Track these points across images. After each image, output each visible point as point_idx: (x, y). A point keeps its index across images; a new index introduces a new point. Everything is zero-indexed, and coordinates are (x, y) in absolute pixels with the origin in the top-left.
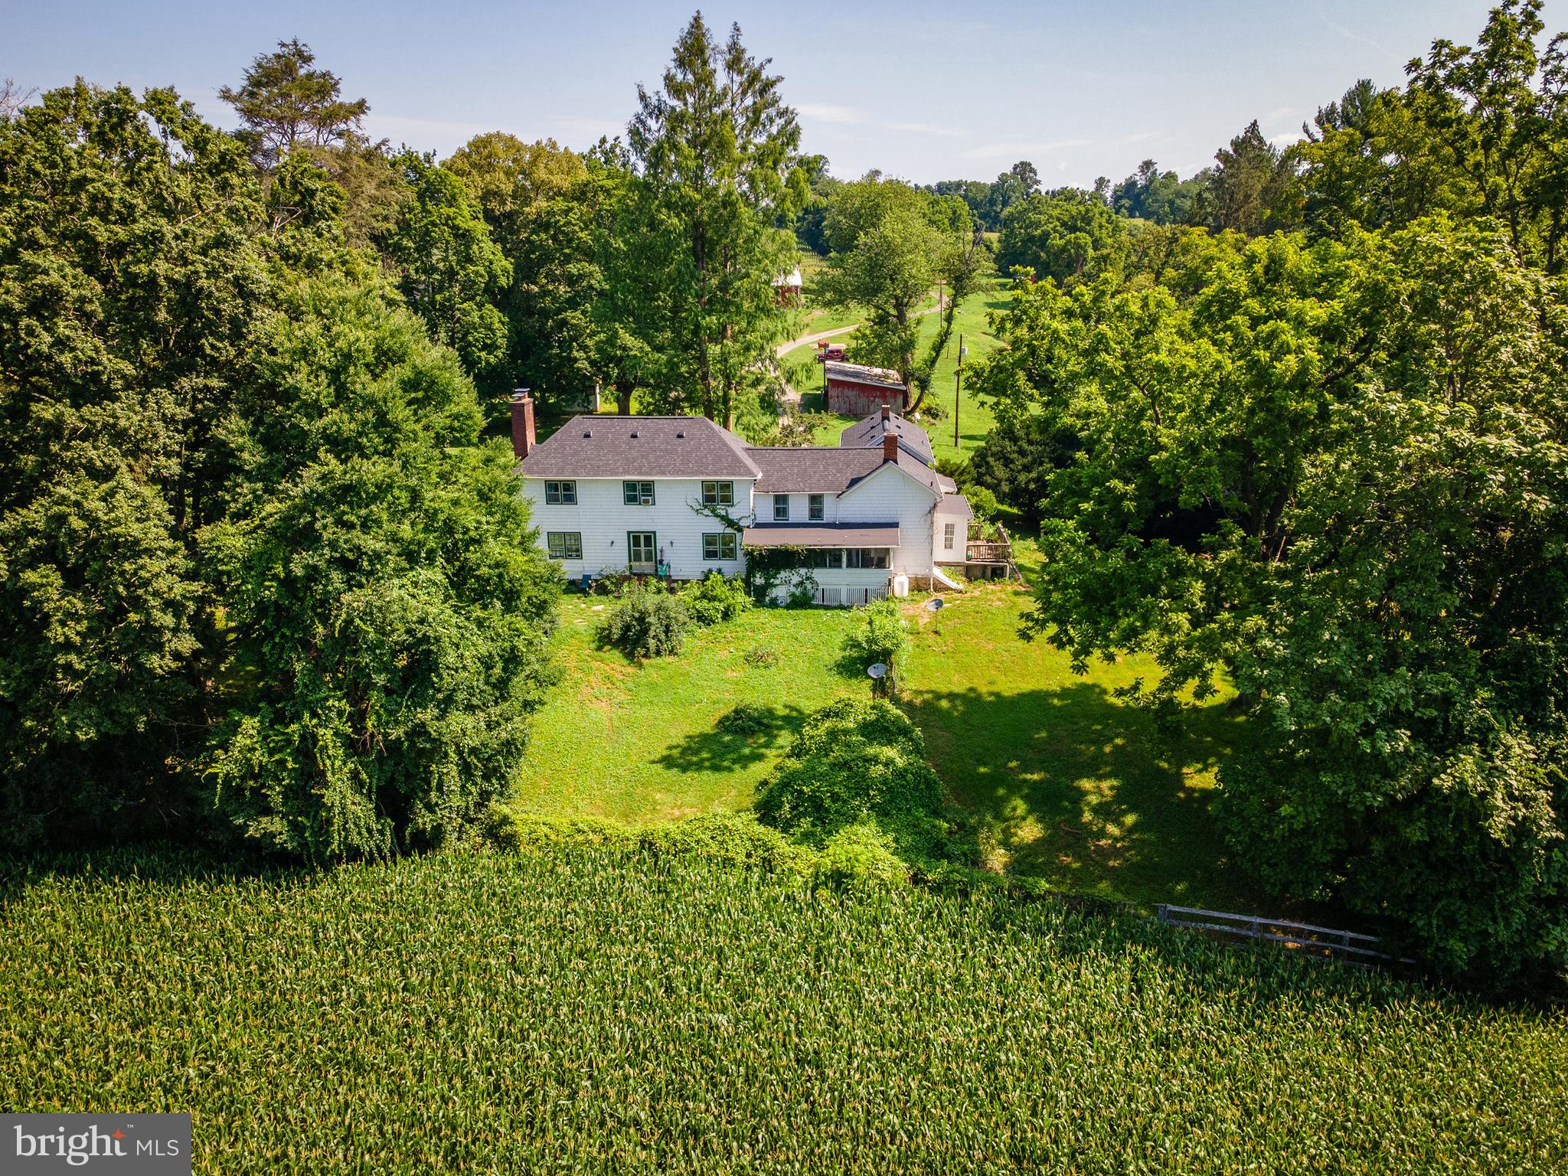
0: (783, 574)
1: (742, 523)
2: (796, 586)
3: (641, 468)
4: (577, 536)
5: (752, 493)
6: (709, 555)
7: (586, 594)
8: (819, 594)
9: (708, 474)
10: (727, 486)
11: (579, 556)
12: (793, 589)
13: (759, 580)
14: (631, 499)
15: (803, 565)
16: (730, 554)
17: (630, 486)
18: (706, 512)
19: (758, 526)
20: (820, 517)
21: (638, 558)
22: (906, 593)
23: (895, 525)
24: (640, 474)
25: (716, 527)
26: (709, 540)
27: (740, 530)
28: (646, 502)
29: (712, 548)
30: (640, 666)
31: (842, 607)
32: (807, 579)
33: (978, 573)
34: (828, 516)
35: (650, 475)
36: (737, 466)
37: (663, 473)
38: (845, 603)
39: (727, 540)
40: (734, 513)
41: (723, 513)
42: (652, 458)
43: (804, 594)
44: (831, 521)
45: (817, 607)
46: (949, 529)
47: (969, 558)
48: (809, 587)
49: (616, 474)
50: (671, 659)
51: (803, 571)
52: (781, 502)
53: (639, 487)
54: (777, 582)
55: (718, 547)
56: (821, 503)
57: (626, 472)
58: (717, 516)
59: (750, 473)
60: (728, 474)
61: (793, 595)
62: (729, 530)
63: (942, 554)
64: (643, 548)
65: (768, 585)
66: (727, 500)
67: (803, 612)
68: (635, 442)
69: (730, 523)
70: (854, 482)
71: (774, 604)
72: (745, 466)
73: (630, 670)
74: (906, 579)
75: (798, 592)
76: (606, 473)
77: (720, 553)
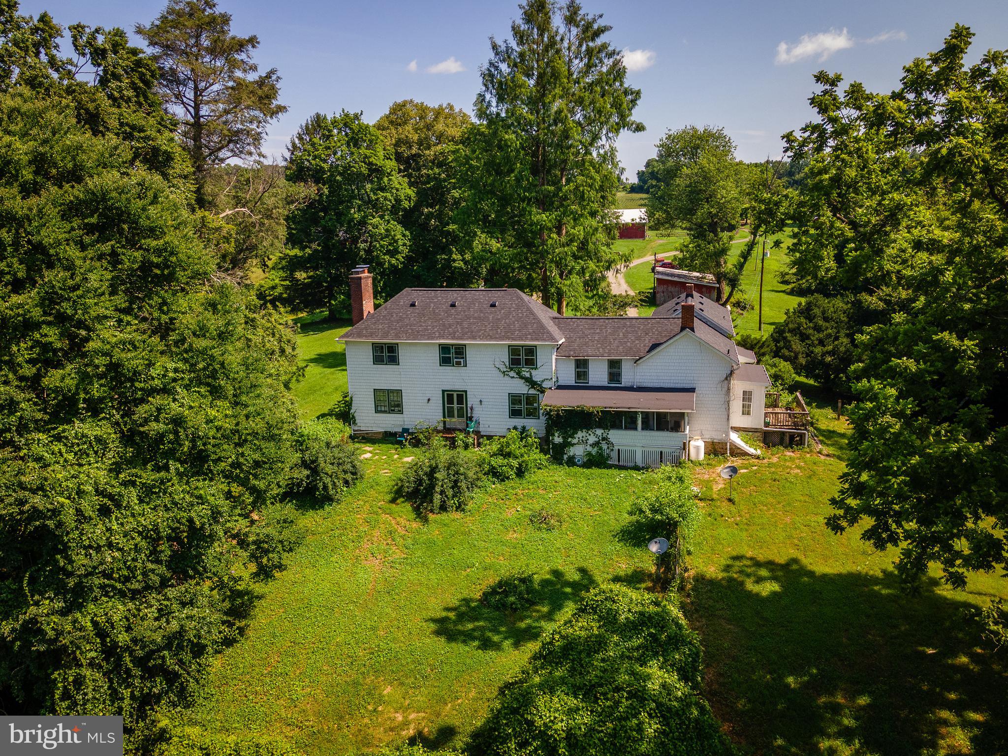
0: (580, 434)
1: (544, 385)
2: (593, 445)
3: (455, 333)
4: (399, 392)
5: (554, 357)
6: (515, 413)
7: (400, 443)
8: (614, 455)
9: (513, 339)
10: (531, 351)
11: (401, 412)
12: (589, 449)
13: (558, 439)
14: (445, 361)
15: (600, 426)
16: (532, 413)
17: (444, 349)
18: (512, 374)
19: (560, 387)
20: (619, 382)
21: (451, 414)
22: (702, 456)
23: (692, 390)
24: (453, 338)
25: (521, 388)
26: (515, 399)
27: (543, 392)
28: (459, 363)
29: (517, 407)
30: (425, 520)
31: (636, 468)
32: (604, 439)
33: (777, 440)
34: (626, 380)
35: (461, 339)
36: (541, 332)
37: (474, 338)
38: (640, 463)
39: (530, 400)
40: (537, 375)
41: (528, 375)
42: (465, 325)
43: (600, 455)
44: (629, 384)
45: (610, 467)
46: (747, 396)
47: (767, 424)
48: (605, 446)
49: (433, 338)
50: (458, 515)
51: (599, 432)
52: (582, 366)
53: (453, 351)
54: (575, 441)
55: (523, 407)
56: (620, 368)
57: (440, 337)
58: (522, 377)
59: (553, 339)
60: (532, 339)
61: (589, 454)
62: (532, 391)
63: (738, 419)
64: (455, 406)
65: (566, 444)
66: (531, 363)
67: (595, 471)
68: (453, 311)
69: (532, 383)
70: (654, 347)
71: (571, 462)
72: (548, 332)
73: (416, 524)
74: (701, 444)
75: (594, 451)
76: (423, 337)
77: (524, 412)
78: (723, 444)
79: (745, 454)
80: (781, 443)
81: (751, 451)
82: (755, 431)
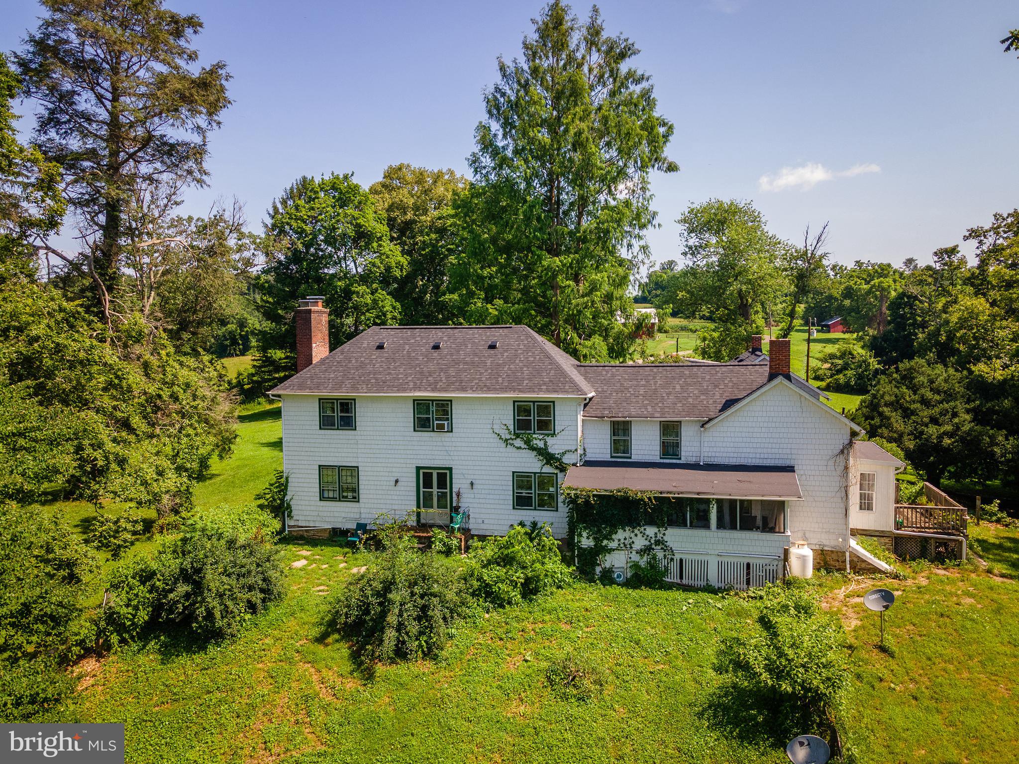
0: (621, 534)
1: (567, 459)
2: (641, 552)
3: (436, 383)
4: (354, 470)
5: (580, 418)
6: (521, 502)
7: (352, 546)
8: (674, 568)
9: (520, 391)
10: (546, 409)
11: (356, 499)
12: (635, 557)
13: (586, 541)
14: (422, 424)
15: (652, 523)
16: (547, 502)
17: (420, 405)
18: (518, 443)
19: (588, 464)
20: (677, 455)
21: (428, 503)
22: (810, 572)
23: (790, 469)
24: (433, 390)
25: (531, 464)
26: (521, 480)
27: (563, 469)
28: (440, 427)
29: (524, 493)
31: (710, 589)
32: (658, 542)
33: (915, 549)
34: (688, 452)
35: (446, 391)
36: (561, 381)
37: (464, 389)
38: (714, 582)
39: (545, 481)
40: (555, 446)
41: (541, 444)
42: (452, 371)
43: (653, 565)
44: (692, 460)
45: (669, 587)
46: (866, 480)
47: (899, 526)
48: (660, 555)
49: (404, 390)
51: (651, 531)
52: (621, 432)
53: (433, 408)
54: (613, 545)
55: (534, 492)
56: (678, 434)
57: (417, 388)
58: (533, 449)
59: (578, 389)
60: (548, 391)
61: (636, 566)
62: (548, 469)
63: (859, 519)
64: (435, 490)
65: (599, 550)
66: (546, 426)
67: (646, 593)
68: (436, 354)
69: (548, 457)
70: (729, 404)
71: (607, 578)
72: (572, 381)
74: (808, 552)
75: (643, 562)
76: (391, 388)
77: (535, 501)
78: (839, 554)
79: (875, 570)
80: (923, 554)
81: (883, 565)
82: (880, 535)
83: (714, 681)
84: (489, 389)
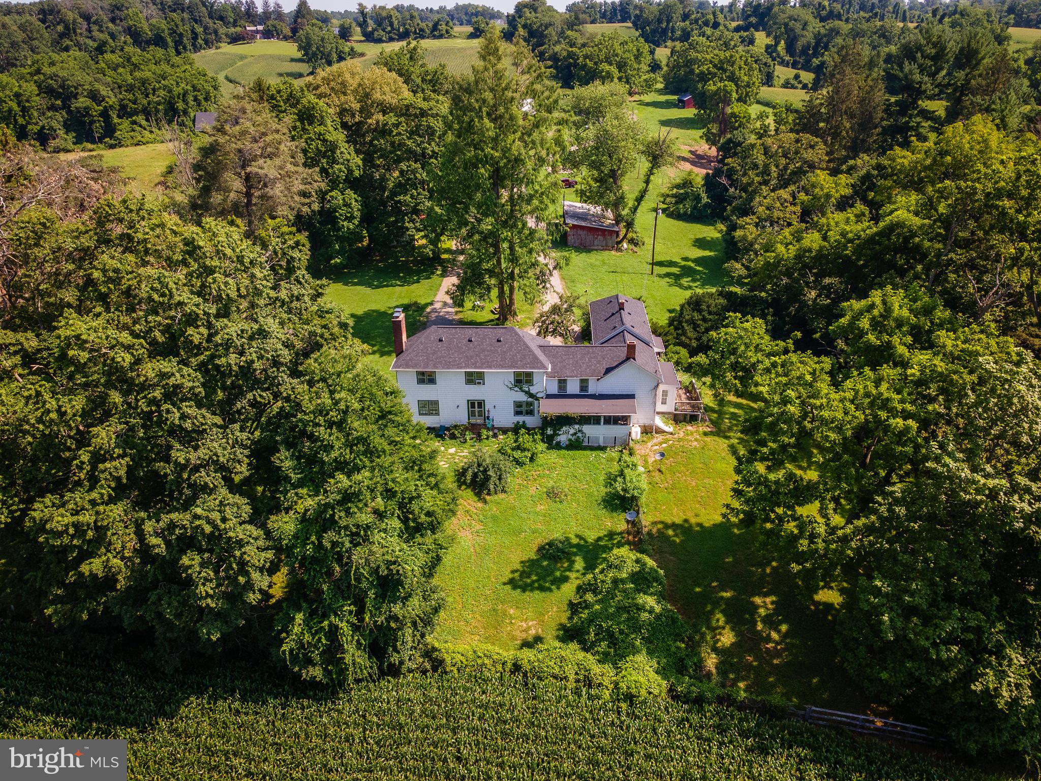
0: (564, 428)
1: (539, 395)
2: (572, 435)
3: (475, 364)
4: (436, 403)
5: (545, 379)
6: (518, 413)
7: (441, 437)
8: (586, 440)
9: (518, 368)
10: (529, 375)
11: (437, 414)
12: (570, 437)
13: (549, 432)
14: (469, 382)
15: (577, 424)
16: (531, 414)
17: (469, 374)
18: (516, 389)
19: (549, 396)
20: (587, 391)
21: (473, 415)
22: (639, 437)
23: (632, 396)
24: (474, 368)
25: (522, 397)
26: (518, 405)
27: (537, 399)
28: (479, 383)
29: (519, 409)
30: (485, 502)
31: (600, 449)
32: (579, 431)
33: (682, 419)
34: (592, 389)
35: (480, 368)
36: (537, 363)
37: (490, 367)
38: (602, 444)
39: (529, 404)
40: (533, 390)
41: (527, 389)
42: (482, 356)
43: (577, 440)
44: (593, 393)
45: (585, 449)
46: (666, 393)
47: (676, 410)
48: (580, 435)
49: (461, 368)
50: (502, 496)
51: (577, 427)
52: (562, 383)
53: (475, 376)
54: (561, 433)
55: (524, 409)
56: (587, 383)
57: (466, 367)
58: (523, 391)
59: (544, 367)
60: (531, 368)
61: (570, 441)
62: (530, 399)
63: (660, 408)
64: (477, 409)
65: (555, 435)
66: (529, 382)
67: (575, 452)
68: (471, 345)
69: (531, 395)
70: (608, 371)
71: (558, 446)
72: (541, 363)
73: (480, 505)
74: (639, 430)
75: (573, 438)
76: (453, 367)
77: (524, 412)
78: (651, 427)
79: (664, 432)
80: (685, 421)
81: (667, 429)
82: (669, 413)
83: (603, 491)
84: (503, 367)
